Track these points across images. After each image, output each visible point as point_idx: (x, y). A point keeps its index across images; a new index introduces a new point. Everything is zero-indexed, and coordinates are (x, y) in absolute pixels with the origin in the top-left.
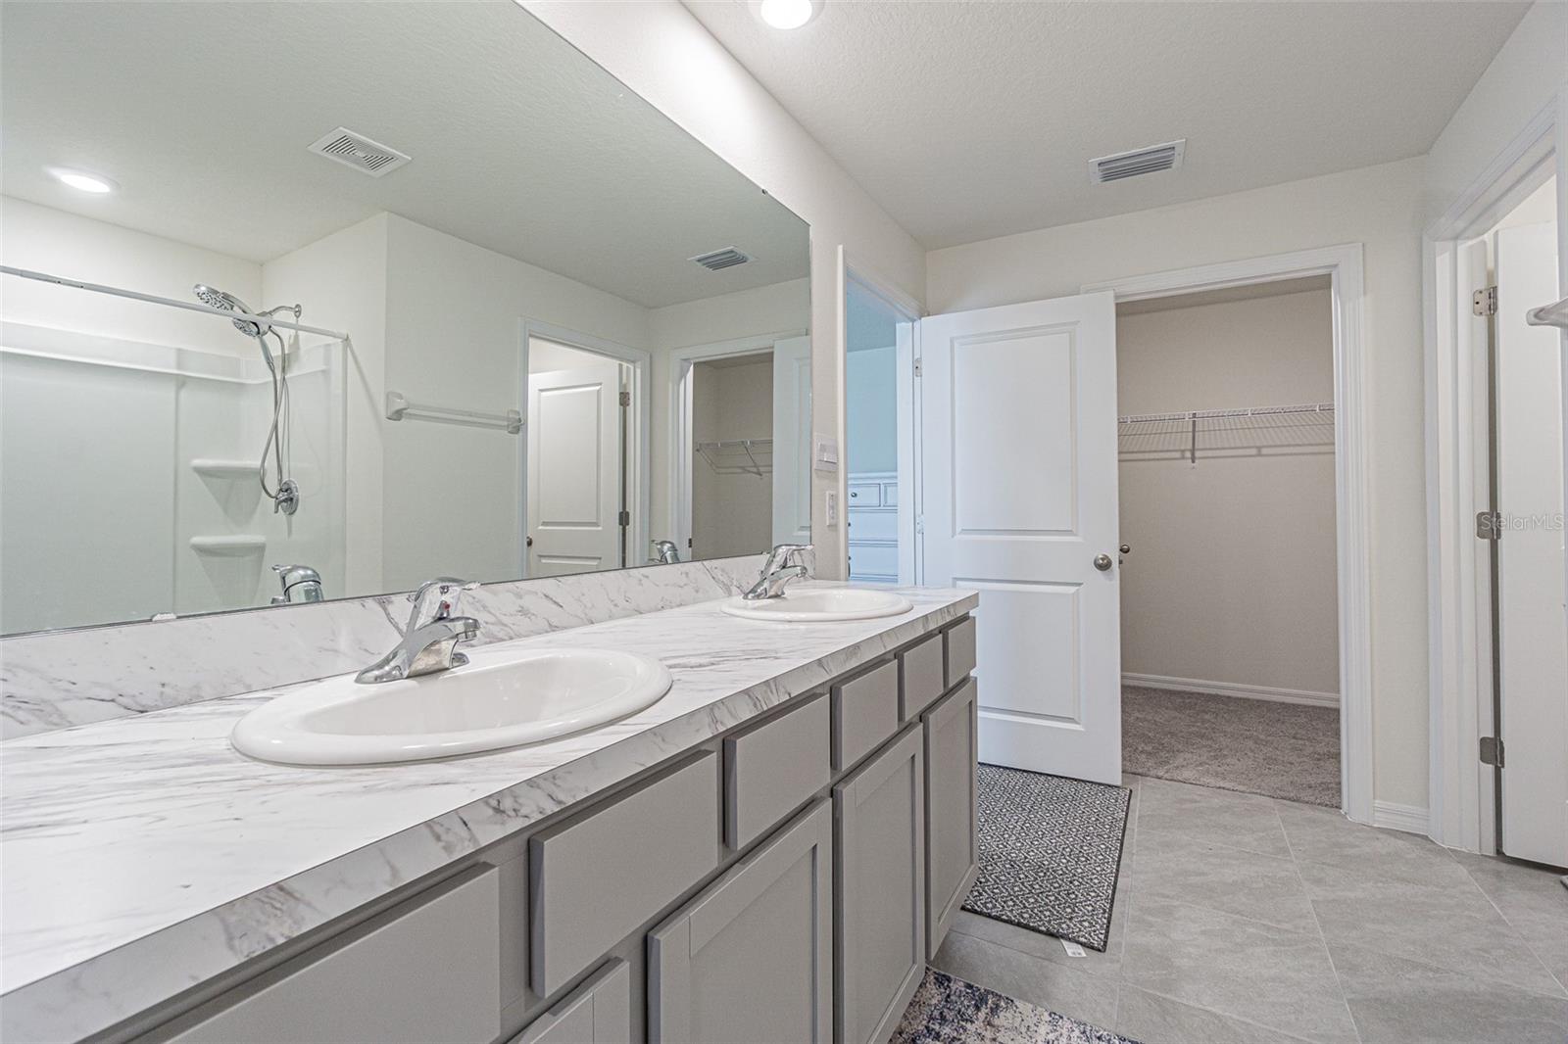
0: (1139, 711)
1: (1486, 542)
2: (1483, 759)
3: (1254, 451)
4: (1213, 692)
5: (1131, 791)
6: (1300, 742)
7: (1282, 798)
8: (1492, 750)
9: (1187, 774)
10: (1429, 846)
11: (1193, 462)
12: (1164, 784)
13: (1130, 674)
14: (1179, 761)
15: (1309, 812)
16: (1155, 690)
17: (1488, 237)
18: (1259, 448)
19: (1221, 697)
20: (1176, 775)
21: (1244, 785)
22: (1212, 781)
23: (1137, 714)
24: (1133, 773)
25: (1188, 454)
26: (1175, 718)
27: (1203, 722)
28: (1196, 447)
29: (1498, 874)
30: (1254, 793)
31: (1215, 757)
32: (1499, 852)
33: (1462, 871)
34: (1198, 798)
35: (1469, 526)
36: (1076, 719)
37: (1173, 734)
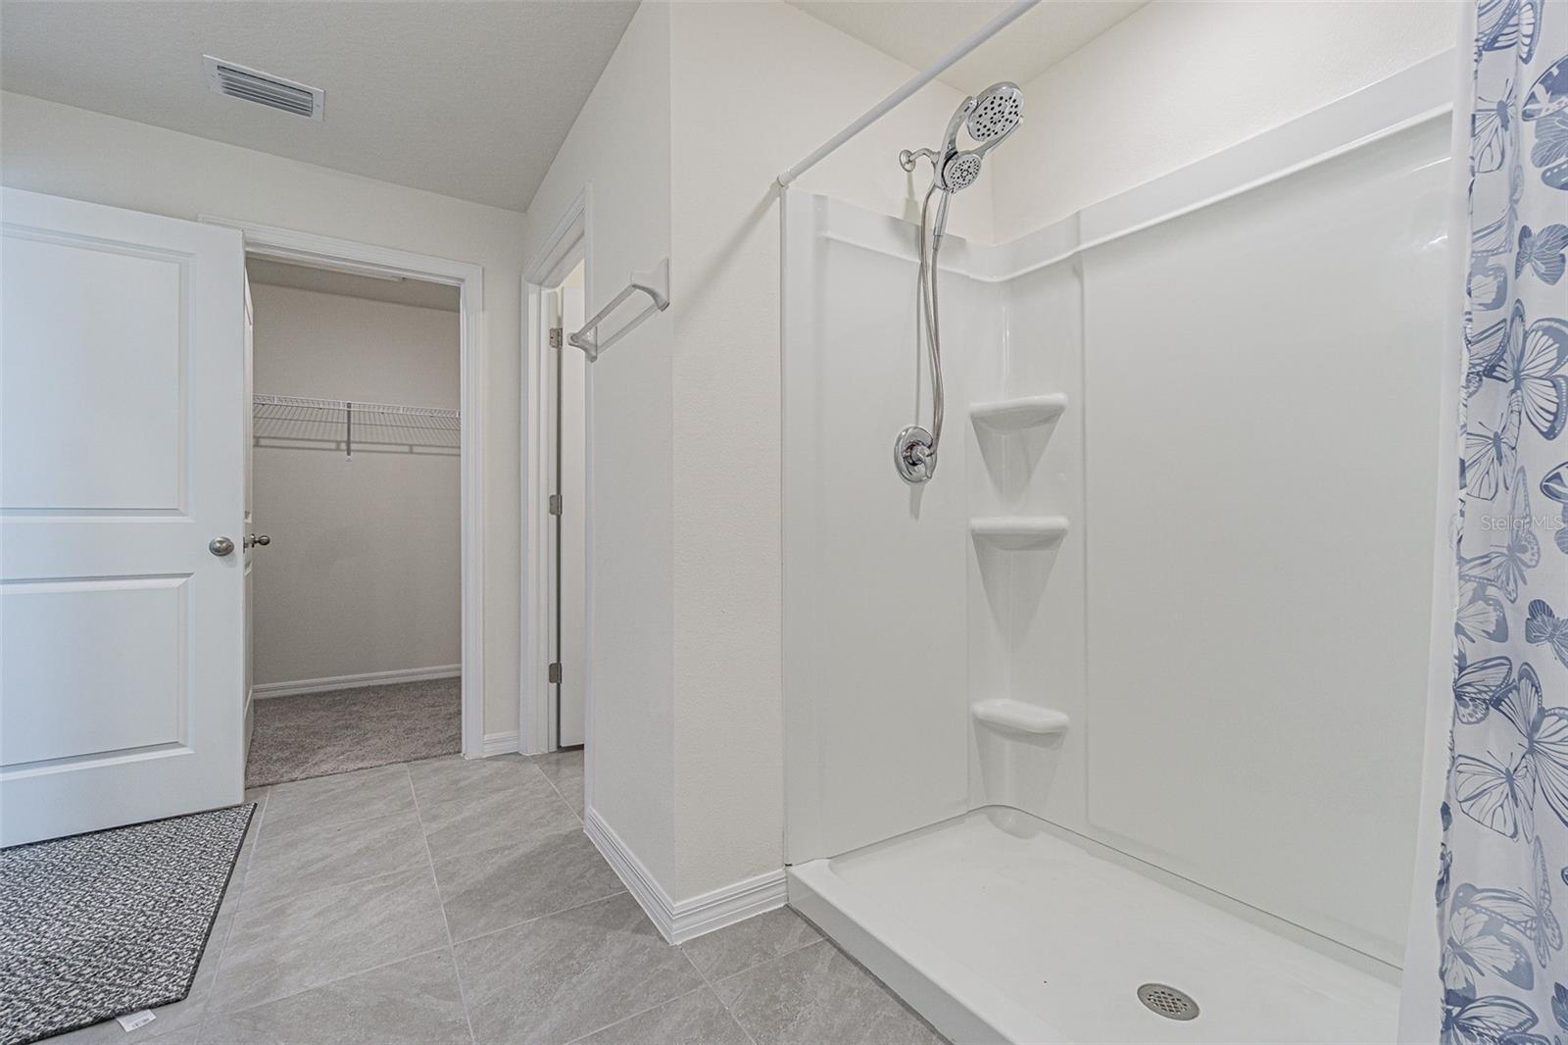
0: (280, 720)
1: (555, 517)
2: (551, 681)
3: (406, 449)
4: (365, 684)
5: (256, 805)
6: (437, 708)
7: (415, 760)
8: (555, 673)
9: (324, 767)
10: (518, 758)
11: (349, 454)
12: (300, 785)
13: (262, 686)
14: (320, 756)
15: (436, 764)
16: (302, 696)
17: (558, 290)
18: (411, 446)
19: (373, 687)
20: (313, 772)
21: (382, 759)
22: (351, 766)
23: (278, 724)
24: (260, 786)
25: (343, 446)
26: (322, 717)
27: (351, 714)
28: (352, 439)
29: (558, 763)
30: (390, 764)
31: (358, 743)
32: (559, 747)
33: (536, 768)
34: (333, 787)
35: (545, 505)
36: (181, 742)
37: (315, 734)
